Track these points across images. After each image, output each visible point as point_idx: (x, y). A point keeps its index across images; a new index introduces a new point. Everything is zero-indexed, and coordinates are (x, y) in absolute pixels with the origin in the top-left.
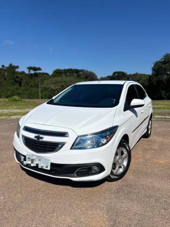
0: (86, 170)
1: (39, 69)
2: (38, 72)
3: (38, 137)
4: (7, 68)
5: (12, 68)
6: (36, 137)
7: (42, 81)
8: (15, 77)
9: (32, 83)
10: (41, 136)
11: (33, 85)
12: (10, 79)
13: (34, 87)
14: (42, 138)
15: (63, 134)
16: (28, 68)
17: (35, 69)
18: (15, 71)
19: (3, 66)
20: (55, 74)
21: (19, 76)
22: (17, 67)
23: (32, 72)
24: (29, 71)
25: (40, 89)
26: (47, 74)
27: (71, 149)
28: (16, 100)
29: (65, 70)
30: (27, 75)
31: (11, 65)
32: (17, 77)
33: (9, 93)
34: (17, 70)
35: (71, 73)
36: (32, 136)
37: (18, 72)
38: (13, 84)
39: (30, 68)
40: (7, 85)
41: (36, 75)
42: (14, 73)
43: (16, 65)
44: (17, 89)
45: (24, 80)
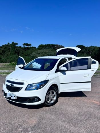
0: (32, 100)
1: (30, 45)
2: (30, 46)
3: (12, 85)
4: (11, 44)
5: (14, 44)
6: (11, 85)
7: (32, 52)
8: (15, 50)
9: (26, 53)
10: (13, 84)
11: (26, 55)
12: (12, 51)
13: (27, 56)
14: (13, 85)
15: (22, 84)
16: (23, 44)
17: (27, 45)
18: (15, 46)
19: (9, 43)
20: (40, 47)
21: (18, 49)
22: (17, 44)
23: (26, 46)
24: (24, 46)
25: (30, 57)
26: (35, 48)
27: (25, 90)
28: (13, 64)
29: (45, 45)
30: (22, 48)
31: (13, 42)
32: (17, 50)
33: (12, 59)
34: (17, 45)
35: (50, 47)
36: (9, 84)
37: (17, 46)
38: (14, 54)
39: (24, 44)
40: (10, 55)
41: (28, 48)
42: (15, 47)
43: (16, 43)
44: (16, 57)
45: (21, 52)
